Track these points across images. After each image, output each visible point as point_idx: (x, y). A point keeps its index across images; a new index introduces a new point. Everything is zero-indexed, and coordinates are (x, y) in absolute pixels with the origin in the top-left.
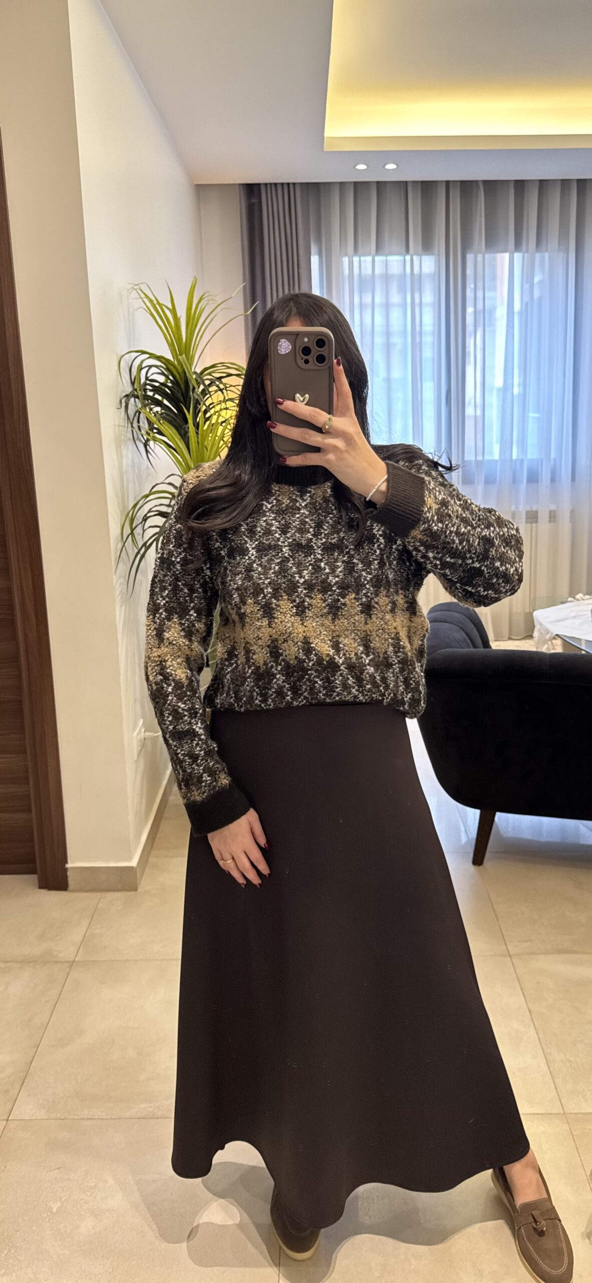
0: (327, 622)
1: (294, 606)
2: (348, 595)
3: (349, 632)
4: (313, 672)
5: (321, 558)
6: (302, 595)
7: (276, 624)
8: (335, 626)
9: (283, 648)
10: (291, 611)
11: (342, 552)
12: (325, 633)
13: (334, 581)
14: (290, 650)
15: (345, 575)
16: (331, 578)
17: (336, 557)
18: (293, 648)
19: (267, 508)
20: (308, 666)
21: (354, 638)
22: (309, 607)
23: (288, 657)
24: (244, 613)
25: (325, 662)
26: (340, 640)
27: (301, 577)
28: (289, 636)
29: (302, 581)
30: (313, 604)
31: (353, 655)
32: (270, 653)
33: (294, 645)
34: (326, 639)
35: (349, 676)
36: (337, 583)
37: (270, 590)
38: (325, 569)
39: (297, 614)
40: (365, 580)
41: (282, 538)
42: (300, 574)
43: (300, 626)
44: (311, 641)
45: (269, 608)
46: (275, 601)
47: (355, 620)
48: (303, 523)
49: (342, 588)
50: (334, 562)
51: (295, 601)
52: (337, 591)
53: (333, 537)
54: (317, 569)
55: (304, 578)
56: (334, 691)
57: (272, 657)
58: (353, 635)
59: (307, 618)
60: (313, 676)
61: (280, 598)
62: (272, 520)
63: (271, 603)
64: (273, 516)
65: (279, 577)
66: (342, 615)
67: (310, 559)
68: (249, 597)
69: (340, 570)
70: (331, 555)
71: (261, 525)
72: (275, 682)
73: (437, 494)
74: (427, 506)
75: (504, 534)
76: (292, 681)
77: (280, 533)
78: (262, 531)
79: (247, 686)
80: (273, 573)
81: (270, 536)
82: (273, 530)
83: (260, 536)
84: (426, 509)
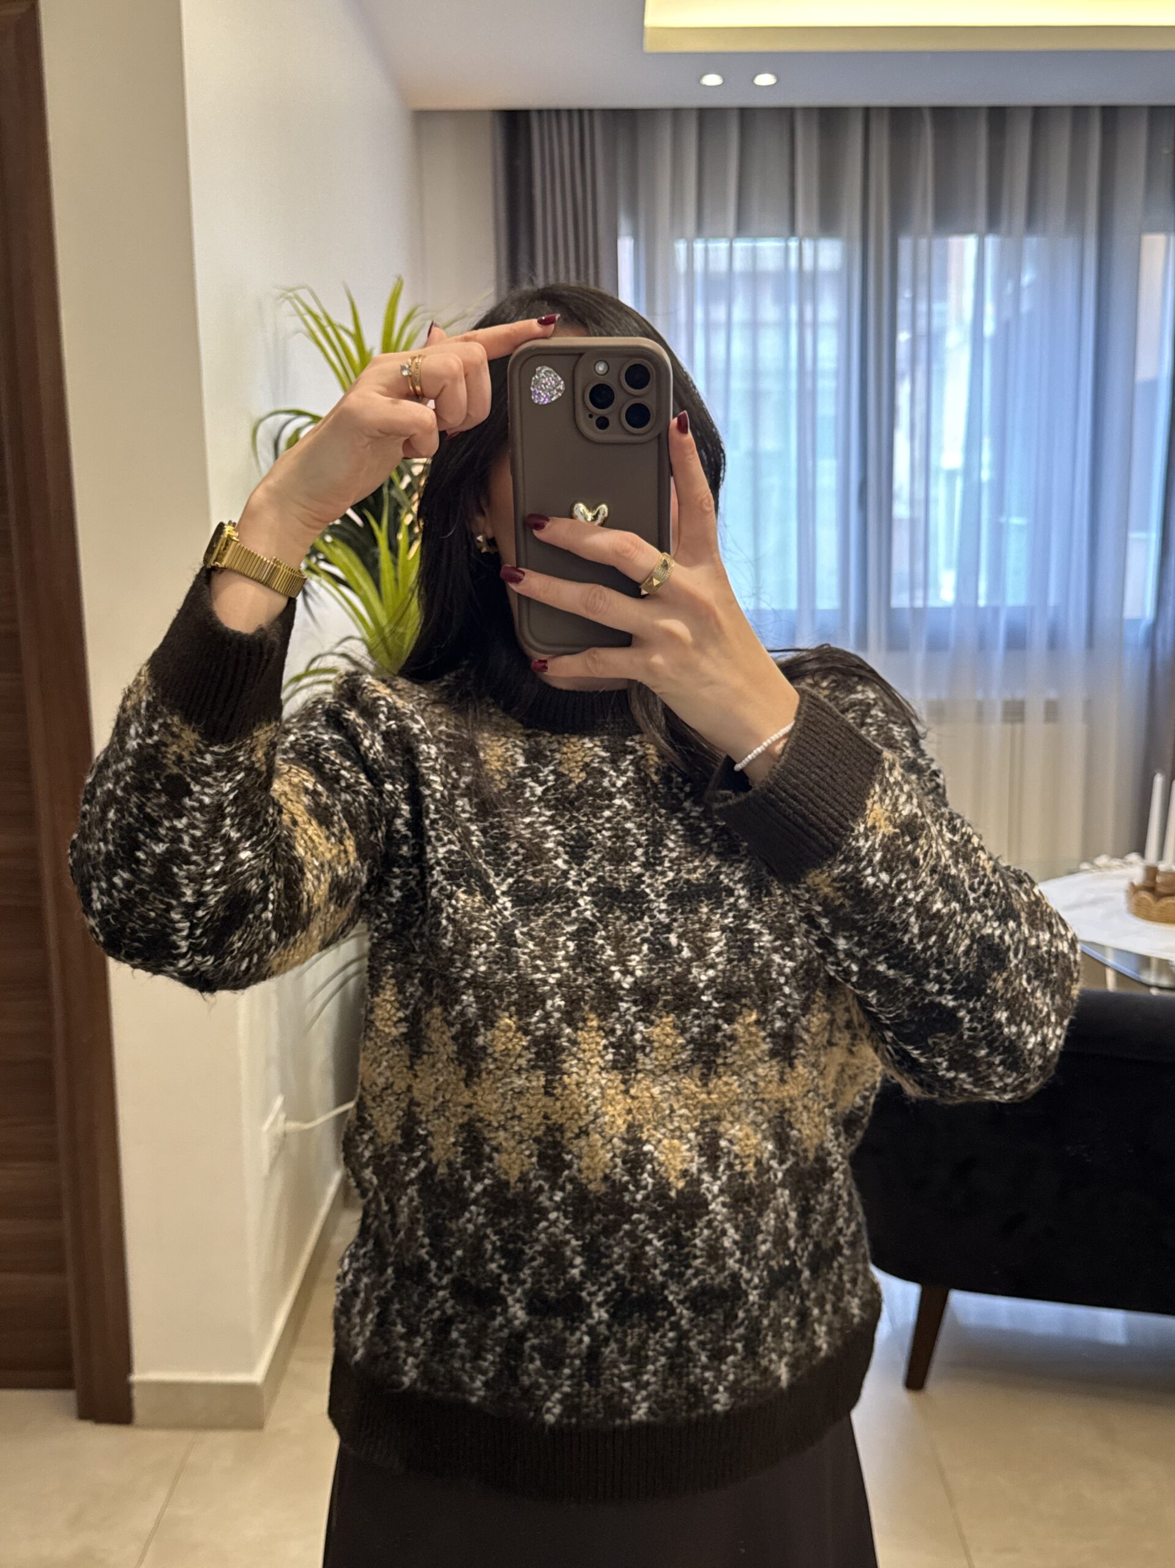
1: (612, 1045)
2: (740, 1013)
3: (744, 1105)
4: (643, 1217)
5: (667, 921)
6: (628, 1017)
7: (565, 1087)
8: (709, 1093)
9: (575, 1150)
10: (602, 1057)
11: (719, 904)
12: (684, 1111)
13: (703, 978)
14: (592, 1158)
15: (730, 961)
16: (694, 971)
17: (704, 917)
18: (601, 1152)
19: (533, 795)
20: (634, 1200)
21: (754, 1123)
22: (643, 1048)
23: (586, 1173)
24: (484, 1048)
25: (673, 1194)
26: (721, 1129)
27: (626, 972)
28: (593, 1122)
29: (627, 982)
30: (655, 1037)
31: (750, 1166)
32: (539, 1156)
33: (603, 1145)
34: (686, 1127)
35: (727, 1226)
36: (712, 981)
37: (559, 1002)
38: (679, 949)
39: (615, 1066)
40: (781, 973)
41: (573, 873)
42: (624, 963)
43: (620, 1097)
44: (644, 1137)
46: (568, 1031)
47: (756, 1075)
48: (621, 835)
49: (728, 996)
50: (701, 930)
51: (613, 1031)
52: (715, 1005)
53: (691, 865)
54: (662, 951)
55: (632, 974)
56: (689, 1266)
57: (542, 1167)
58: (753, 1112)
59: (640, 1076)
60: (642, 1227)
62: (545, 823)
64: (548, 813)
65: (579, 970)
66: (725, 1064)
67: (641, 927)
68: (507, 1009)
69: (716, 949)
70: (691, 911)
71: (520, 836)
72: (546, 1229)
73: (903, 799)
74: (865, 822)
75: (1038, 947)
76: (589, 1233)
77: (566, 857)
78: (521, 851)
79: (469, 1221)
80: (565, 959)
81: (544, 865)
82: (550, 850)
83: (516, 863)
84: (862, 828)
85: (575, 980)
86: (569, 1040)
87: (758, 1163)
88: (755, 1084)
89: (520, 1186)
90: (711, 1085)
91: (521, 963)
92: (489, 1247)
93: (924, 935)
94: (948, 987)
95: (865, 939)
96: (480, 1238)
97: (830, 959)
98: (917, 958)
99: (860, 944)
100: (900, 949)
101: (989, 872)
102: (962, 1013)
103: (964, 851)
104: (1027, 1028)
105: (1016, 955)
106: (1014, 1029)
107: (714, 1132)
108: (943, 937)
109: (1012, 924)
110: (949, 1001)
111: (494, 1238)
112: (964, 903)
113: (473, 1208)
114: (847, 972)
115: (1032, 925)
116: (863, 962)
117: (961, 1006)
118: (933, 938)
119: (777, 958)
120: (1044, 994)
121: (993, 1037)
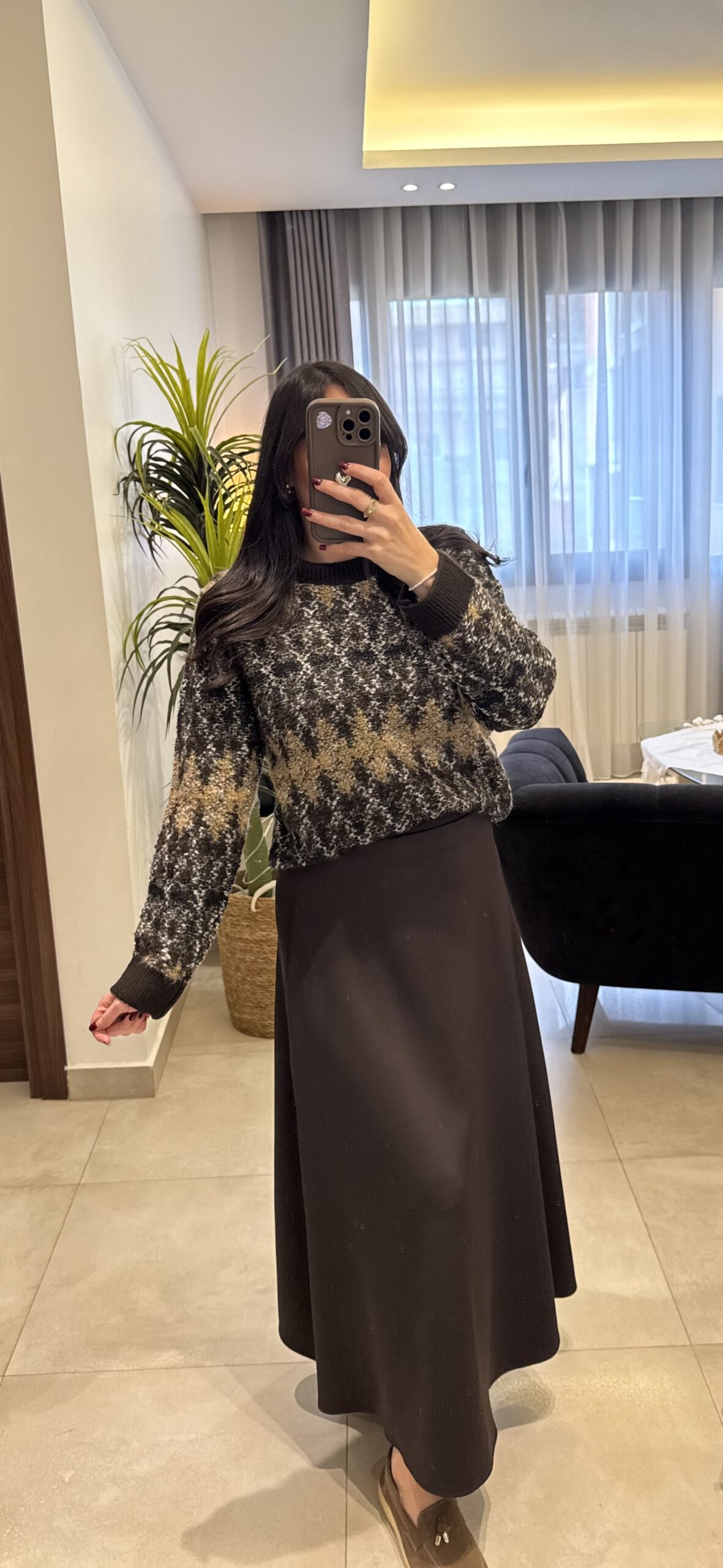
0: (407, 734)
1: (370, 720)
2: (426, 701)
3: (431, 740)
5: (386, 663)
6: (376, 708)
7: (355, 742)
8: (415, 736)
9: (369, 767)
10: (368, 726)
11: (409, 654)
12: (405, 745)
13: (407, 687)
14: (378, 768)
15: (418, 678)
16: (404, 684)
17: (403, 661)
19: (309, 614)
20: (404, 780)
21: (436, 747)
22: (384, 721)
23: (379, 776)
24: (315, 737)
26: (421, 751)
28: (374, 753)
30: (389, 716)
31: (437, 764)
34: (407, 751)
36: (411, 688)
37: (341, 706)
38: (394, 676)
39: (374, 729)
41: (336, 648)
42: (369, 683)
45: (345, 725)
46: (350, 717)
47: (436, 727)
48: (355, 628)
49: (420, 694)
50: (403, 666)
51: (369, 714)
52: (415, 698)
53: (392, 637)
54: (385, 676)
55: (374, 688)
57: (359, 780)
58: (435, 743)
59: (385, 732)
60: (411, 791)
61: (354, 714)
62: (318, 628)
63: (345, 720)
65: (348, 690)
66: (422, 724)
67: (374, 667)
68: (319, 716)
69: (411, 674)
70: (396, 659)
71: (307, 635)
72: (370, 808)
73: (482, 602)
74: (467, 613)
75: (538, 664)
76: (390, 802)
77: (332, 642)
78: (310, 642)
79: (335, 820)
80: (339, 687)
81: (322, 647)
82: (324, 640)
83: (309, 647)
84: (466, 617)
88: (436, 731)
89: (353, 793)
91: (320, 694)
92: (348, 827)
93: (490, 662)
94: (500, 683)
95: (465, 665)
98: (487, 672)
99: (463, 666)
100: (481, 668)
101: (518, 633)
102: (505, 694)
103: (508, 624)
104: (531, 699)
105: (528, 669)
106: (525, 699)
107: (418, 752)
108: (498, 662)
110: (500, 689)
111: (349, 822)
112: (508, 647)
113: (335, 813)
115: (537, 655)
116: (464, 674)
117: (504, 691)
118: (494, 663)
119: (440, 674)
120: (539, 684)
121: (517, 702)
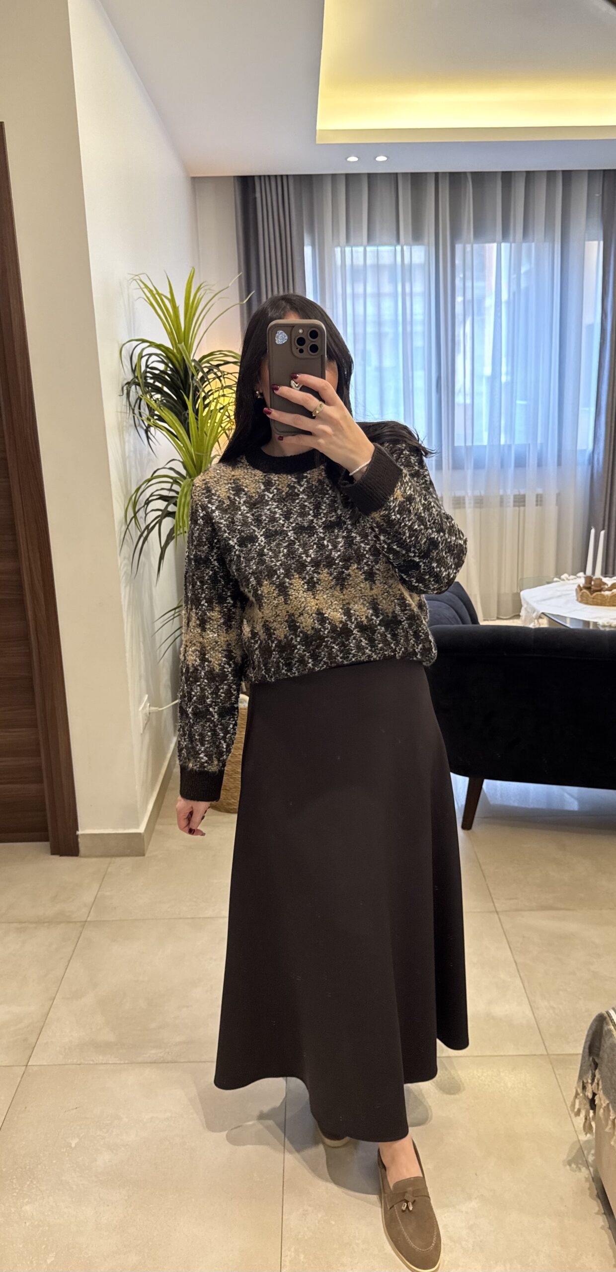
0: (337, 593)
1: (305, 582)
2: (350, 566)
3: (358, 598)
4: (329, 639)
5: (323, 536)
6: (311, 572)
7: (291, 600)
8: (344, 595)
9: (299, 621)
10: (303, 587)
11: (341, 528)
12: (336, 602)
13: (336, 555)
14: (306, 622)
15: (345, 548)
16: (333, 553)
17: (336, 534)
18: (309, 620)
19: (269, 497)
20: (324, 634)
21: (363, 604)
22: (318, 583)
23: (305, 628)
24: (261, 595)
25: (338, 629)
26: (350, 607)
27: (307, 556)
28: (303, 610)
29: (309, 559)
30: (321, 578)
31: (364, 618)
32: (289, 627)
33: (309, 617)
34: (338, 608)
35: (362, 639)
36: (339, 556)
37: (282, 571)
38: (328, 546)
39: (308, 590)
40: (364, 550)
41: (286, 524)
43: (312, 600)
44: (324, 612)
45: (284, 587)
46: (288, 580)
47: (361, 587)
48: (303, 507)
49: (345, 560)
50: (335, 538)
51: (305, 578)
52: (341, 563)
53: (331, 515)
54: (321, 547)
55: (310, 556)
56: (350, 653)
57: (291, 630)
58: (362, 600)
59: (318, 592)
60: (329, 643)
61: (292, 577)
62: (275, 508)
63: (284, 583)
64: (276, 504)
65: (289, 558)
66: (348, 584)
67: (313, 539)
68: (264, 579)
69: (341, 545)
70: (332, 532)
71: (266, 514)
72: (297, 653)
73: (408, 488)
74: (393, 497)
75: (451, 542)
76: (312, 650)
77: (283, 519)
78: (267, 519)
79: (274, 658)
80: (283, 556)
81: (275, 523)
82: (277, 517)
83: (266, 524)
84: (392, 499)
85: (287, 562)
86: (289, 584)
87: (367, 617)
88: (361, 590)
89: (285, 639)
90: (344, 592)
92: (281, 665)
93: (410, 537)
94: (417, 554)
95: (390, 537)
96: (278, 662)
97: (378, 542)
98: (407, 544)
99: (388, 539)
100: (402, 541)
101: (435, 515)
102: (421, 564)
103: (427, 508)
104: (443, 569)
105: (442, 545)
106: (438, 569)
107: (348, 608)
108: (417, 537)
109: (442, 534)
110: (417, 560)
111: (282, 661)
112: (425, 526)
113: (274, 653)
114: (383, 547)
115: (450, 535)
116: (389, 545)
117: (421, 561)
118: (413, 538)
119: (362, 545)
120: (451, 558)
121: (431, 571)
